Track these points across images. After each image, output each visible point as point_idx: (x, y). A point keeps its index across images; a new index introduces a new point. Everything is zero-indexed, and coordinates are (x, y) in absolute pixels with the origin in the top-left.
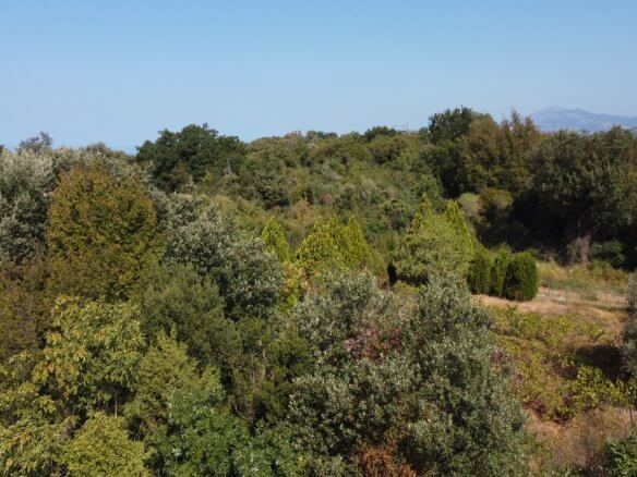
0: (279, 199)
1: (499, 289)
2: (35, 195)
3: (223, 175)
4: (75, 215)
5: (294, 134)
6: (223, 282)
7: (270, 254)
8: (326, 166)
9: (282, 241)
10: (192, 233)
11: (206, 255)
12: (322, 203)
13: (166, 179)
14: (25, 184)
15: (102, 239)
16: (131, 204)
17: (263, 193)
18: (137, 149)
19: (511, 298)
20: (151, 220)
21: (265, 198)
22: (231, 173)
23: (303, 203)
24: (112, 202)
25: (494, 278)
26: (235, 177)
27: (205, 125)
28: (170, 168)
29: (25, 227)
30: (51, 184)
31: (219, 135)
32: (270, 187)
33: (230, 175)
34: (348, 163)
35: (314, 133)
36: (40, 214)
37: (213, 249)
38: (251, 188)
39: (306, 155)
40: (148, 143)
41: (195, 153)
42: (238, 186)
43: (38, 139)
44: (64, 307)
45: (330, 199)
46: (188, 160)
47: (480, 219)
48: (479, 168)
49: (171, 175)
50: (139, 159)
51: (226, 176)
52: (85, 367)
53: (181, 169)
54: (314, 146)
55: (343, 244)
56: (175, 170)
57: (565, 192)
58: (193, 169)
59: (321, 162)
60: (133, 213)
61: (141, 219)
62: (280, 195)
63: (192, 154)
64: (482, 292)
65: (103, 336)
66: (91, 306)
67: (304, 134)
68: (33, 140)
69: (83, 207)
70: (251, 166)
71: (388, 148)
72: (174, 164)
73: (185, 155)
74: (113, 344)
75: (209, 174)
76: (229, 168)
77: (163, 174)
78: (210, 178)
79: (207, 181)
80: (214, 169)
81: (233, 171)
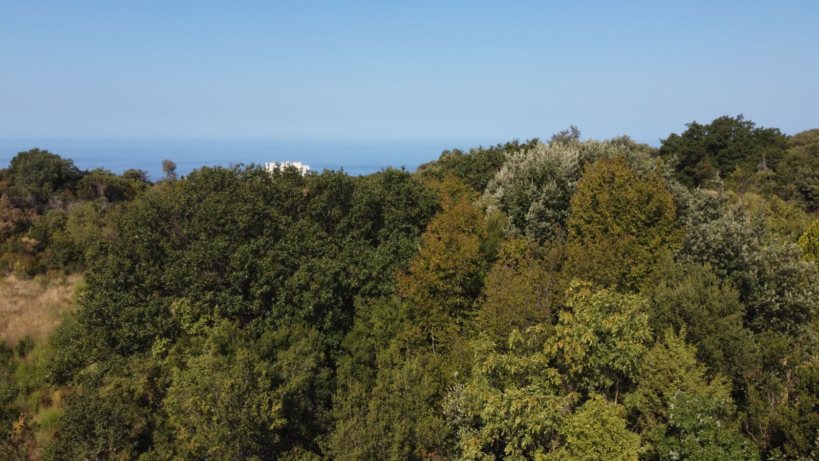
2: (561, 184)
3: (756, 171)
4: (595, 204)
6: (745, 289)
10: (713, 231)
11: (728, 257)
13: (689, 173)
14: (553, 174)
15: (618, 229)
16: (650, 197)
17: (806, 193)
18: (662, 142)
20: (670, 215)
21: (808, 199)
22: (766, 168)
24: (632, 195)
26: (771, 173)
27: (740, 117)
28: (695, 162)
29: (550, 213)
30: (576, 175)
31: (756, 127)
33: (764, 171)
36: (563, 203)
37: (737, 252)
38: (791, 186)
40: (673, 136)
41: (725, 146)
42: (773, 184)
43: (568, 132)
44: (577, 290)
46: (716, 154)
49: (696, 169)
50: (662, 152)
51: (760, 173)
52: (591, 350)
53: (707, 163)
56: (700, 164)
58: (721, 163)
60: (652, 206)
61: (659, 213)
63: (721, 147)
65: (611, 324)
66: (602, 293)
68: (563, 133)
69: (603, 197)
70: (793, 162)
72: (699, 158)
73: (712, 149)
74: (620, 333)
75: (739, 169)
76: (764, 163)
77: (687, 168)
78: (740, 174)
79: (736, 177)
80: (746, 164)
81: (769, 167)
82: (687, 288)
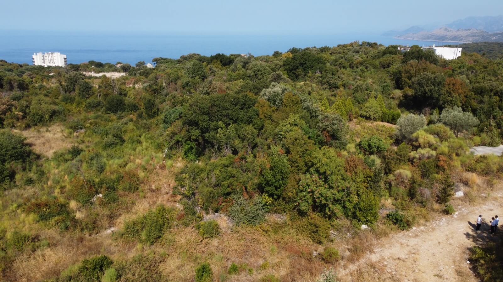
0: (334, 86)
1: (390, 121)
3: (316, 73)
5: (355, 43)
6: (311, 113)
7: (323, 108)
8: (358, 70)
9: (328, 104)
11: (308, 109)
12: (349, 89)
17: (329, 83)
19: (392, 124)
21: (329, 85)
23: (342, 89)
25: (389, 118)
26: (320, 75)
28: (295, 69)
32: (332, 81)
33: (318, 74)
34: (368, 69)
35: (366, 43)
38: (325, 80)
39: (352, 63)
41: (305, 64)
42: (321, 79)
45: (352, 87)
46: (303, 66)
47: (402, 98)
48: (406, 79)
49: (296, 72)
50: (284, 65)
53: (300, 71)
54: (358, 58)
55: (345, 105)
56: (297, 70)
57: (419, 93)
58: (304, 70)
59: (357, 67)
62: (335, 84)
64: (385, 122)
66: (294, 115)
67: (360, 43)
71: (388, 62)
72: (297, 67)
73: (302, 64)
75: (310, 73)
76: (318, 71)
77: (293, 71)
78: (310, 75)
79: (310, 77)
80: (313, 71)
81: (319, 71)
82: (303, 114)
